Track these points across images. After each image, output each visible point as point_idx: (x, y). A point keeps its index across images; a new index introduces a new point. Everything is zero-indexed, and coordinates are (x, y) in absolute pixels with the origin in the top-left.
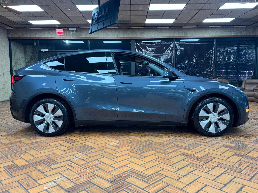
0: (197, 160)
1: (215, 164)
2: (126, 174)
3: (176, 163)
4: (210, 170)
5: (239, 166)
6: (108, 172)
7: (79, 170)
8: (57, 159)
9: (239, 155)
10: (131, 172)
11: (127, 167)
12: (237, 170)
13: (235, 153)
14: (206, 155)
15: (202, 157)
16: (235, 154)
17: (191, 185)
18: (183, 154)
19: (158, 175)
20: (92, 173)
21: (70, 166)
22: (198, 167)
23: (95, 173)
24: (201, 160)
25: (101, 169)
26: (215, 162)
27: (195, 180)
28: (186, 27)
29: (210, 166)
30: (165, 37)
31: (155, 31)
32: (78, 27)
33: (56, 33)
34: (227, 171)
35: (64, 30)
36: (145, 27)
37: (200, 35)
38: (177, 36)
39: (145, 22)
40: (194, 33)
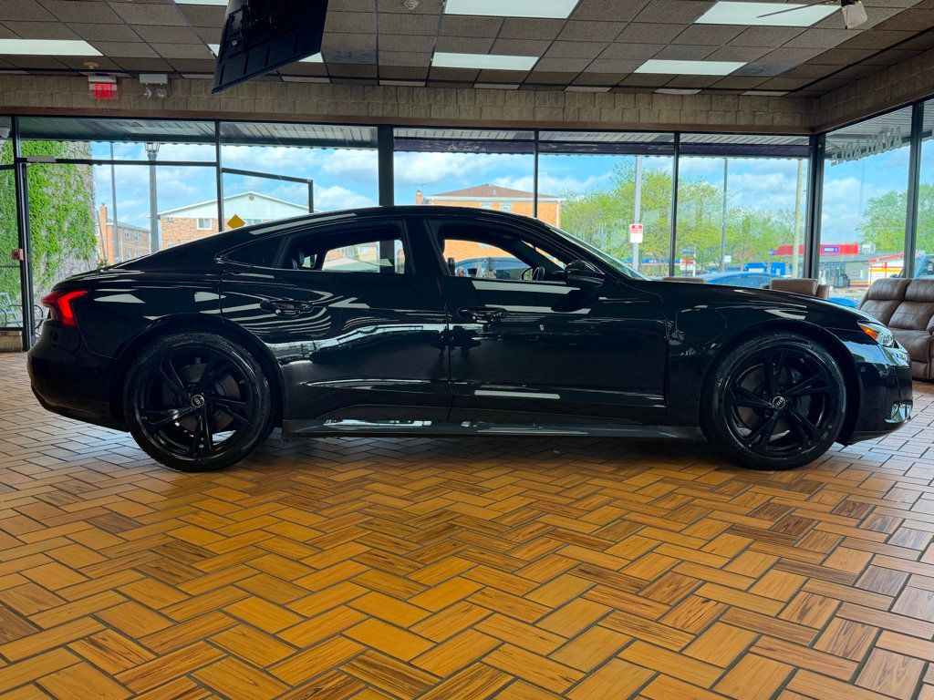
0: (636, 594)
1: (710, 610)
2: (342, 678)
3: (555, 610)
4: (694, 640)
5: (800, 617)
6: (265, 670)
7: (129, 665)
8: (40, 612)
9: (794, 568)
10: (365, 662)
11: (349, 641)
12: (797, 634)
13: (776, 559)
14: (669, 571)
15: (654, 582)
16: (778, 562)
18: (581, 570)
19: (481, 671)
20: (188, 675)
21: (94, 643)
22: (645, 629)
23: (205, 675)
24: (651, 593)
25: (230, 654)
26: (707, 600)
27: (636, 694)
28: (575, 89)
29: (690, 623)
30: (502, 122)
31: (466, 100)
32: (176, 71)
33: (88, 91)
34: (759, 643)
35: (119, 81)
36: (430, 84)
37: (626, 120)
38: (546, 119)
39: (431, 63)
40: (605, 112)
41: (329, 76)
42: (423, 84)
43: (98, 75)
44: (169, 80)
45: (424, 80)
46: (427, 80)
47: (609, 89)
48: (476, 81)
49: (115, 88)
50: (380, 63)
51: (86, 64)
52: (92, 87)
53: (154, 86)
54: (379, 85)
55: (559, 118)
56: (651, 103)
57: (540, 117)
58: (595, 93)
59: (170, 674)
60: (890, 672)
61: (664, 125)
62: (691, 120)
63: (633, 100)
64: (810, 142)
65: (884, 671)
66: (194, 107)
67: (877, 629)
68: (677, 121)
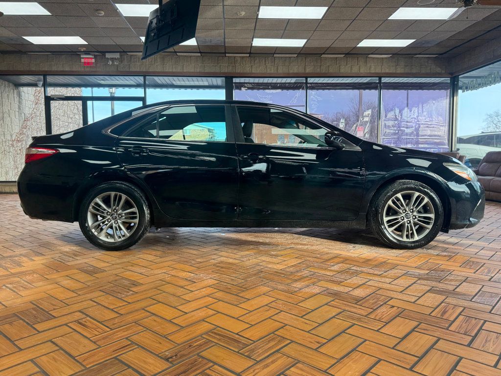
0: (356, 304)
1: (394, 311)
2: (204, 340)
3: (313, 311)
4: (385, 325)
5: (442, 315)
6: (164, 336)
7: (97, 333)
8: (54, 309)
9: (439, 292)
10: (215, 333)
11: (207, 324)
12: (440, 323)
14: (373, 293)
15: (365, 298)
16: (430, 289)
17: (346, 360)
18: (327, 293)
19: (274, 339)
20: (127, 338)
21: (80, 323)
22: (359, 320)
23: (135, 338)
24: (363, 303)
25: (148, 329)
26: (393, 307)
27: (354, 350)
28: (326, 56)
29: (383, 317)
30: (288, 74)
31: (270, 63)
32: (124, 51)
33: (81, 62)
34: (419, 327)
35: (95, 57)
36: (252, 55)
37: (353, 71)
38: (311, 71)
39: (252, 44)
40: (342, 67)
41: (200, 52)
42: (248, 55)
43: (85, 54)
44: (121, 56)
45: (248, 53)
46: (250, 53)
47: (344, 55)
48: (275, 53)
49: (93, 61)
50: (226, 45)
51: (79, 48)
52: (83, 60)
53: (112, 59)
54: (226, 56)
55: (318, 70)
56: (366, 62)
57: (308, 71)
58: (337, 58)
59: (118, 338)
60: (490, 341)
61: (373, 73)
62: (387, 71)
63: (356, 61)
64: (451, 81)
65: (486, 341)
66: (133, 69)
67: (483, 321)
68: (380, 71)
